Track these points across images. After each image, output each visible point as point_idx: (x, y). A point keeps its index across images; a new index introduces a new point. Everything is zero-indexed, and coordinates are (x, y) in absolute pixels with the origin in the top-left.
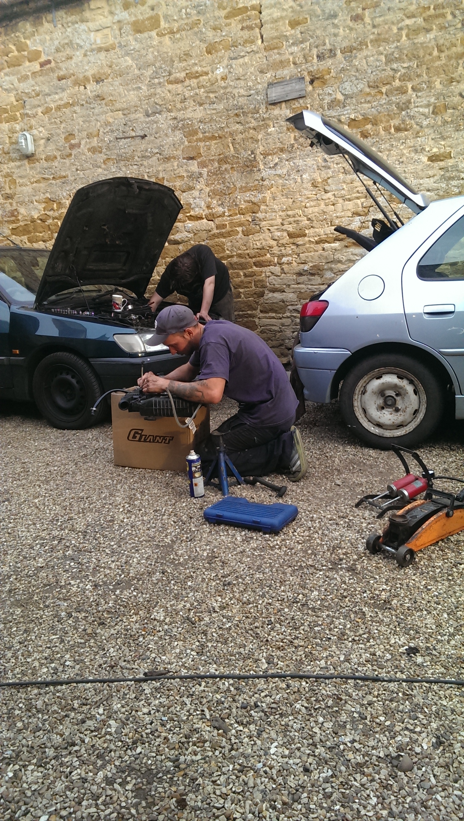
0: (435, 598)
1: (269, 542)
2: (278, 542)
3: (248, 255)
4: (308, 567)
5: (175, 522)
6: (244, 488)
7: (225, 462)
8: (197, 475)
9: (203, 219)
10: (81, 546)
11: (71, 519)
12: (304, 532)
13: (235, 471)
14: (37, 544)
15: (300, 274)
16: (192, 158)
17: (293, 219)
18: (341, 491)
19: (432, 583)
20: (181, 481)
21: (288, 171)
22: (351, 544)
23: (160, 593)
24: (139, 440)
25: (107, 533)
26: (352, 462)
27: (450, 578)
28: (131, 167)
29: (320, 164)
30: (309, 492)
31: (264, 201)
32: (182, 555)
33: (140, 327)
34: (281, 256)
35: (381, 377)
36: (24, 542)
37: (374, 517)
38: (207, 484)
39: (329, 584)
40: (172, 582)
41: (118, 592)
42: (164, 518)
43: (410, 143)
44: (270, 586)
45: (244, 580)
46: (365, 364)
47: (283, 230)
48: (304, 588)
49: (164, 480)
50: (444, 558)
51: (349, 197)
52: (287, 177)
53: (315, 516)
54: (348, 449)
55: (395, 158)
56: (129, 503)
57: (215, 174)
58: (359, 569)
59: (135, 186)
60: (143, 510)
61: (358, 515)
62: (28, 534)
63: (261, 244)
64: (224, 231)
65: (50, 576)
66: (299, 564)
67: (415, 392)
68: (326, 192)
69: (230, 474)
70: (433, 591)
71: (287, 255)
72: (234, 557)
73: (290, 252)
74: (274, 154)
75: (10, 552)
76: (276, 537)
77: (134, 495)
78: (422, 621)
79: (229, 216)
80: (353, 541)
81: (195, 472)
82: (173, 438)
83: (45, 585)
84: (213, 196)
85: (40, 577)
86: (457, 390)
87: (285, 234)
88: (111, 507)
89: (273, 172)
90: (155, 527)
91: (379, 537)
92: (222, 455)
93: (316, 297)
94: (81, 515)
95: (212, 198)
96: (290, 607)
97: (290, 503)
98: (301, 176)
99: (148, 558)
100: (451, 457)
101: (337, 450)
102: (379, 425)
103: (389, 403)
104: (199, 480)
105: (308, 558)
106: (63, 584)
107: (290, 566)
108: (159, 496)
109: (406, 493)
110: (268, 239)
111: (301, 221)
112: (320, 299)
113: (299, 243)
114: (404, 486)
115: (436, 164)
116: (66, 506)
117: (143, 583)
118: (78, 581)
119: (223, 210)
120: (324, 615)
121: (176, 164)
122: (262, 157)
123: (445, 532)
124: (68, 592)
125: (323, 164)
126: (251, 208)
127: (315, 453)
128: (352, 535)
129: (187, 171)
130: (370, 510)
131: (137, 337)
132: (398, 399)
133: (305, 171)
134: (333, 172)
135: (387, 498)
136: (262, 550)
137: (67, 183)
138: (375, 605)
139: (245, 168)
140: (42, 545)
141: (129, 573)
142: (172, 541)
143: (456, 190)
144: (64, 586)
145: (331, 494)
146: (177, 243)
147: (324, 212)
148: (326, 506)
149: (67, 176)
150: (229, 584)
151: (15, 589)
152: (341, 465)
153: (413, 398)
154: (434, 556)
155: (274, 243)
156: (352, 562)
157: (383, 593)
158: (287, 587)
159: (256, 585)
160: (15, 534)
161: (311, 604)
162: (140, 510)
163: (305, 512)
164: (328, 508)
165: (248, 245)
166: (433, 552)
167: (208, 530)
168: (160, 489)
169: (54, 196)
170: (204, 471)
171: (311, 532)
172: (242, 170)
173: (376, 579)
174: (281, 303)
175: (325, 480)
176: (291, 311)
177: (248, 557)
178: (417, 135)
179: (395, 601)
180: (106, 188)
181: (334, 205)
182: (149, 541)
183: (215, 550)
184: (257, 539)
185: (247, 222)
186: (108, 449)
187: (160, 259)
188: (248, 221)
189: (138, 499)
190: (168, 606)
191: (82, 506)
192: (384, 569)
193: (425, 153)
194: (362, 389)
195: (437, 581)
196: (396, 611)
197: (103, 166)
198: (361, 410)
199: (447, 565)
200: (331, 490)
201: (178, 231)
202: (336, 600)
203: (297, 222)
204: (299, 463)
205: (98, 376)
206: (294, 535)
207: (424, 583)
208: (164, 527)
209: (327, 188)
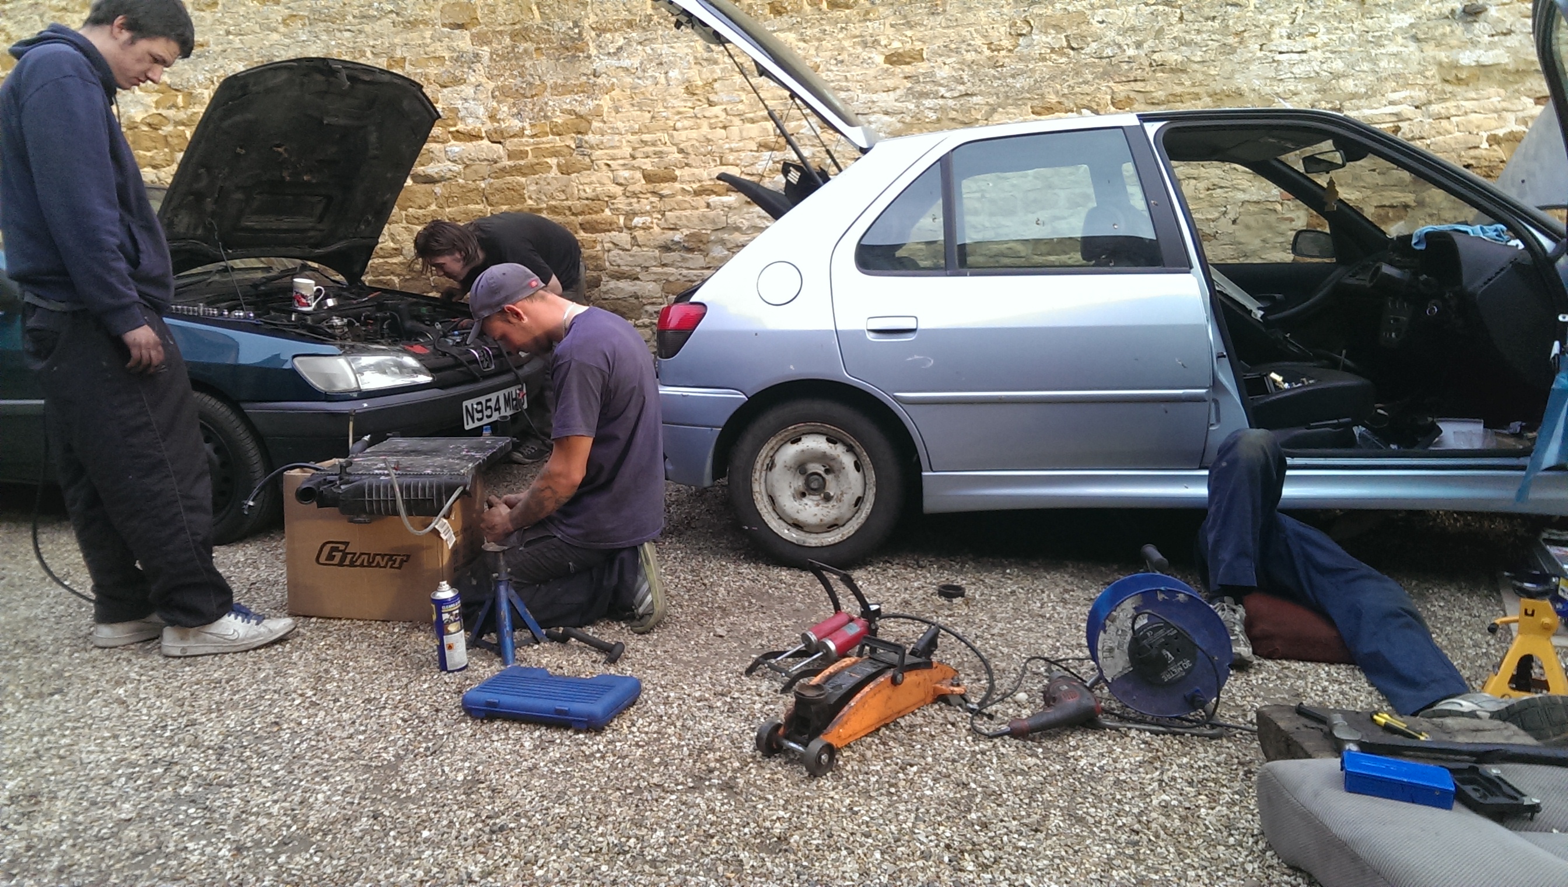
0: (863, 827)
1: (584, 748)
2: (601, 747)
3: (570, 209)
4: (650, 788)
5: (404, 721)
6: (545, 650)
7: (510, 602)
8: (452, 628)
9: (482, 138)
10: (212, 775)
11: (193, 723)
12: (650, 724)
13: (529, 618)
14: (120, 776)
15: (666, 248)
16: (461, 26)
17: (653, 148)
18: (724, 648)
19: (862, 801)
20: (423, 641)
21: (641, 63)
22: (732, 742)
23: (367, 855)
24: (341, 564)
25: (266, 748)
26: (749, 593)
27: (893, 790)
28: (338, 34)
29: (699, 55)
30: (665, 652)
31: (598, 113)
32: (415, 782)
33: (349, 342)
34: (630, 215)
35: (799, 440)
36: (92, 774)
37: (776, 691)
38: (472, 644)
39: (686, 816)
40: (392, 833)
41: (283, 858)
42: (384, 713)
43: (855, 29)
44: (578, 828)
45: (530, 820)
46: (771, 418)
47: (633, 168)
48: (639, 825)
49: (388, 640)
50: (886, 757)
51: (751, 115)
52: (639, 73)
53: (672, 694)
54: (745, 569)
55: (829, 53)
56: (314, 688)
57: (503, 57)
58: (741, 786)
59: (344, 73)
60: (343, 699)
61: (749, 689)
62: (102, 757)
63: (594, 190)
64: (522, 162)
65: (146, 837)
66: (635, 784)
67: (858, 466)
68: (711, 104)
69: (518, 623)
70: (862, 815)
71: (643, 213)
72: (515, 779)
73: (648, 208)
74: (616, 30)
75: (61, 794)
76: (598, 738)
77: (327, 671)
78: (837, 867)
79: (533, 136)
80: (735, 736)
81: (449, 622)
82: (408, 556)
83: (135, 855)
84: (502, 98)
85: (125, 839)
86: (924, 463)
87: (638, 175)
88: (276, 696)
89: (613, 62)
90: (365, 731)
91: (779, 726)
92: (502, 588)
93: (684, 296)
94: (214, 715)
95: (499, 102)
96: (611, 862)
97: (629, 673)
98: (666, 73)
99: (346, 792)
100: (918, 580)
101: (723, 572)
102: (797, 525)
103: (814, 485)
104: (457, 639)
105: (653, 772)
106: (171, 849)
107: (619, 789)
108: (375, 673)
109: (832, 646)
110: (606, 181)
111: (668, 153)
112: (693, 299)
113: (665, 192)
114: (828, 635)
115: (898, 69)
116: (184, 698)
117: (334, 838)
118: (204, 842)
119: (520, 124)
120: (672, 871)
121: (428, 34)
122: (593, 34)
123: (889, 712)
124: (181, 865)
125: (706, 55)
126: (573, 124)
127: (685, 579)
128: (734, 725)
129: (450, 48)
130: (771, 679)
131: (342, 362)
132: (829, 478)
133: (672, 65)
134: (723, 70)
135: (802, 657)
136: (569, 762)
137: (207, 57)
138: (762, 846)
139: (562, 50)
140: (130, 777)
141: (306, 822)
142: (397, 756)
143: (933, 116)
144: (174, 853)
145: (705, 654)
146: (429, 180)
147: (709, 140)
148: (695, 676)
149: (207, 44)
150: (502, 829)
151: (71, 866)
152: (729, 599)
153: (854, 477)
154: (869, 754)
155: (618, 190)
156: (729, 774)
157: (778, 824)
158: (610, 826)
159: (553, 828)
160: (73, 758)
161: (650, 854)
162: (336, 701)
163: (655, 689)
164: (698, 679)
165: (568, 190)
166: (869, 748)
167: (469, 732)
168: (379, 659)
169: (177, 80)
170: (467, 620)
171: (663, 724)
172: (557, 54)
173: (768, 800)
174: (633, 300)
175: (697, 627)
176: (651, 315)
177: (543, 776)
178: (865, 17)
179: (796, 837)
180: (283, 76)
181: (725, 127)
182: (352, 759)
183: (480, 768)
184: (561, 744)
185: (566, 150)
186: (276, 582)
187: (396, 210)
188: (568, 147)
189: (333, 679)
190: (381, 877)
191: (217, 698)
192: (783, 783)
193: (879, 48)
194: (767, 461)
195: (871, 797)
196: (795, 854)
197: (282, 29)
198: (766, 499)
199: (889, 768)
200: (707, 645)
201: (432, 159)
202: (696, 843)
203: (659, 154)
204: (649, 598)
205: (259, 438)
206: (632, 732)
207: (847, 801)
208: (383, 731)
209: (713, 98)
